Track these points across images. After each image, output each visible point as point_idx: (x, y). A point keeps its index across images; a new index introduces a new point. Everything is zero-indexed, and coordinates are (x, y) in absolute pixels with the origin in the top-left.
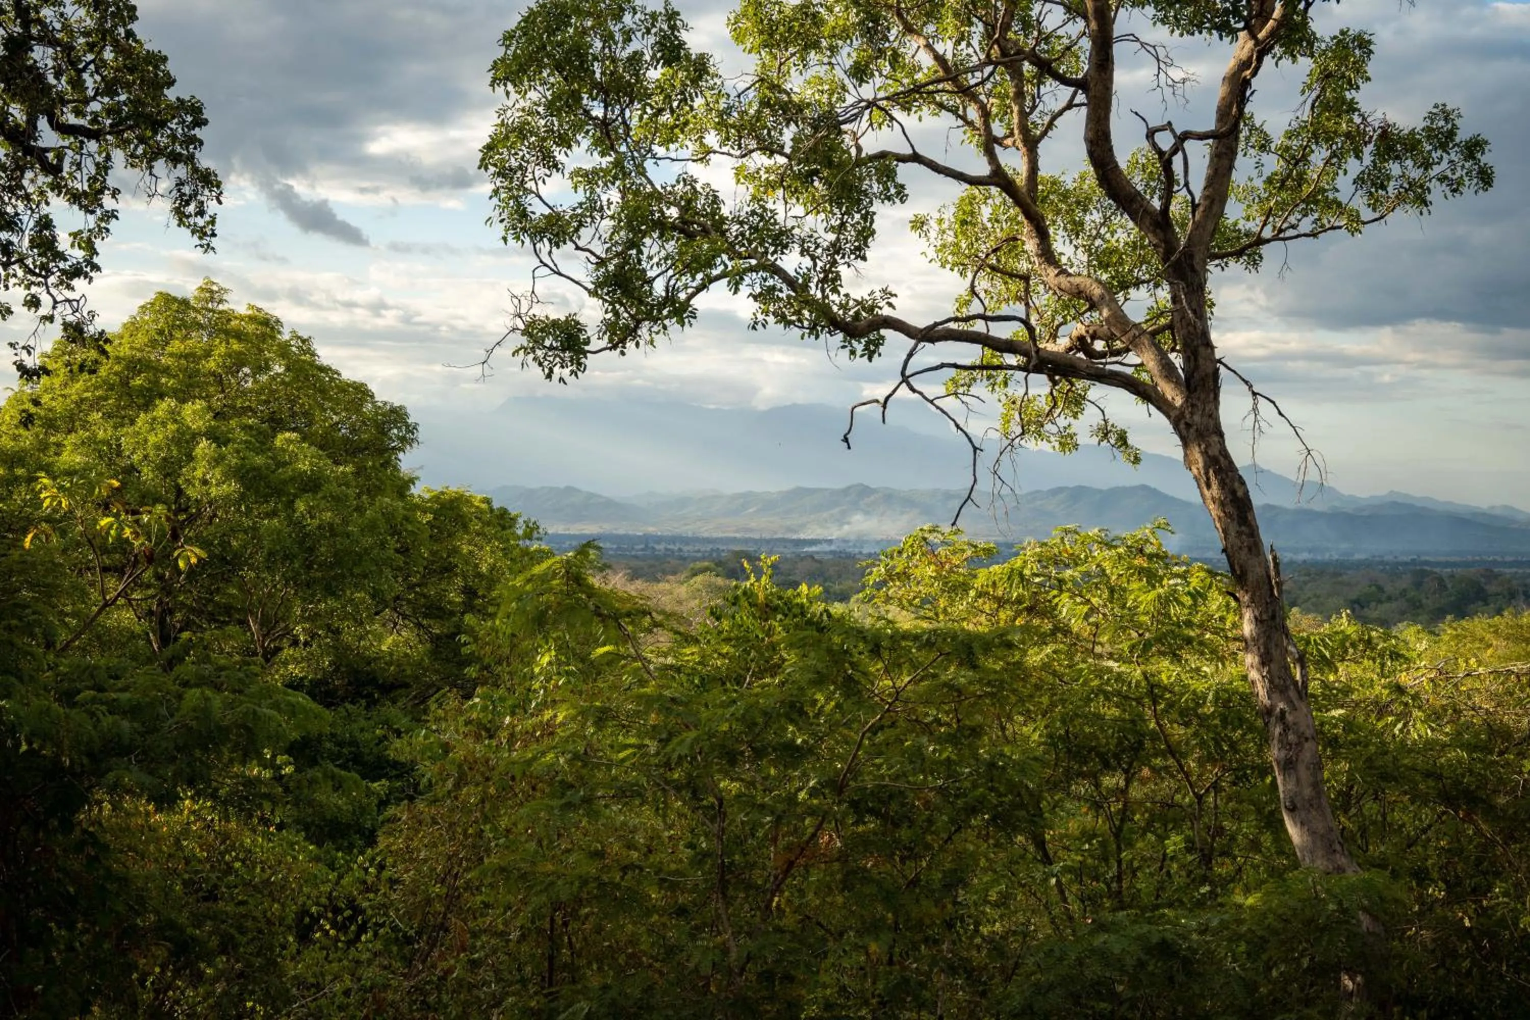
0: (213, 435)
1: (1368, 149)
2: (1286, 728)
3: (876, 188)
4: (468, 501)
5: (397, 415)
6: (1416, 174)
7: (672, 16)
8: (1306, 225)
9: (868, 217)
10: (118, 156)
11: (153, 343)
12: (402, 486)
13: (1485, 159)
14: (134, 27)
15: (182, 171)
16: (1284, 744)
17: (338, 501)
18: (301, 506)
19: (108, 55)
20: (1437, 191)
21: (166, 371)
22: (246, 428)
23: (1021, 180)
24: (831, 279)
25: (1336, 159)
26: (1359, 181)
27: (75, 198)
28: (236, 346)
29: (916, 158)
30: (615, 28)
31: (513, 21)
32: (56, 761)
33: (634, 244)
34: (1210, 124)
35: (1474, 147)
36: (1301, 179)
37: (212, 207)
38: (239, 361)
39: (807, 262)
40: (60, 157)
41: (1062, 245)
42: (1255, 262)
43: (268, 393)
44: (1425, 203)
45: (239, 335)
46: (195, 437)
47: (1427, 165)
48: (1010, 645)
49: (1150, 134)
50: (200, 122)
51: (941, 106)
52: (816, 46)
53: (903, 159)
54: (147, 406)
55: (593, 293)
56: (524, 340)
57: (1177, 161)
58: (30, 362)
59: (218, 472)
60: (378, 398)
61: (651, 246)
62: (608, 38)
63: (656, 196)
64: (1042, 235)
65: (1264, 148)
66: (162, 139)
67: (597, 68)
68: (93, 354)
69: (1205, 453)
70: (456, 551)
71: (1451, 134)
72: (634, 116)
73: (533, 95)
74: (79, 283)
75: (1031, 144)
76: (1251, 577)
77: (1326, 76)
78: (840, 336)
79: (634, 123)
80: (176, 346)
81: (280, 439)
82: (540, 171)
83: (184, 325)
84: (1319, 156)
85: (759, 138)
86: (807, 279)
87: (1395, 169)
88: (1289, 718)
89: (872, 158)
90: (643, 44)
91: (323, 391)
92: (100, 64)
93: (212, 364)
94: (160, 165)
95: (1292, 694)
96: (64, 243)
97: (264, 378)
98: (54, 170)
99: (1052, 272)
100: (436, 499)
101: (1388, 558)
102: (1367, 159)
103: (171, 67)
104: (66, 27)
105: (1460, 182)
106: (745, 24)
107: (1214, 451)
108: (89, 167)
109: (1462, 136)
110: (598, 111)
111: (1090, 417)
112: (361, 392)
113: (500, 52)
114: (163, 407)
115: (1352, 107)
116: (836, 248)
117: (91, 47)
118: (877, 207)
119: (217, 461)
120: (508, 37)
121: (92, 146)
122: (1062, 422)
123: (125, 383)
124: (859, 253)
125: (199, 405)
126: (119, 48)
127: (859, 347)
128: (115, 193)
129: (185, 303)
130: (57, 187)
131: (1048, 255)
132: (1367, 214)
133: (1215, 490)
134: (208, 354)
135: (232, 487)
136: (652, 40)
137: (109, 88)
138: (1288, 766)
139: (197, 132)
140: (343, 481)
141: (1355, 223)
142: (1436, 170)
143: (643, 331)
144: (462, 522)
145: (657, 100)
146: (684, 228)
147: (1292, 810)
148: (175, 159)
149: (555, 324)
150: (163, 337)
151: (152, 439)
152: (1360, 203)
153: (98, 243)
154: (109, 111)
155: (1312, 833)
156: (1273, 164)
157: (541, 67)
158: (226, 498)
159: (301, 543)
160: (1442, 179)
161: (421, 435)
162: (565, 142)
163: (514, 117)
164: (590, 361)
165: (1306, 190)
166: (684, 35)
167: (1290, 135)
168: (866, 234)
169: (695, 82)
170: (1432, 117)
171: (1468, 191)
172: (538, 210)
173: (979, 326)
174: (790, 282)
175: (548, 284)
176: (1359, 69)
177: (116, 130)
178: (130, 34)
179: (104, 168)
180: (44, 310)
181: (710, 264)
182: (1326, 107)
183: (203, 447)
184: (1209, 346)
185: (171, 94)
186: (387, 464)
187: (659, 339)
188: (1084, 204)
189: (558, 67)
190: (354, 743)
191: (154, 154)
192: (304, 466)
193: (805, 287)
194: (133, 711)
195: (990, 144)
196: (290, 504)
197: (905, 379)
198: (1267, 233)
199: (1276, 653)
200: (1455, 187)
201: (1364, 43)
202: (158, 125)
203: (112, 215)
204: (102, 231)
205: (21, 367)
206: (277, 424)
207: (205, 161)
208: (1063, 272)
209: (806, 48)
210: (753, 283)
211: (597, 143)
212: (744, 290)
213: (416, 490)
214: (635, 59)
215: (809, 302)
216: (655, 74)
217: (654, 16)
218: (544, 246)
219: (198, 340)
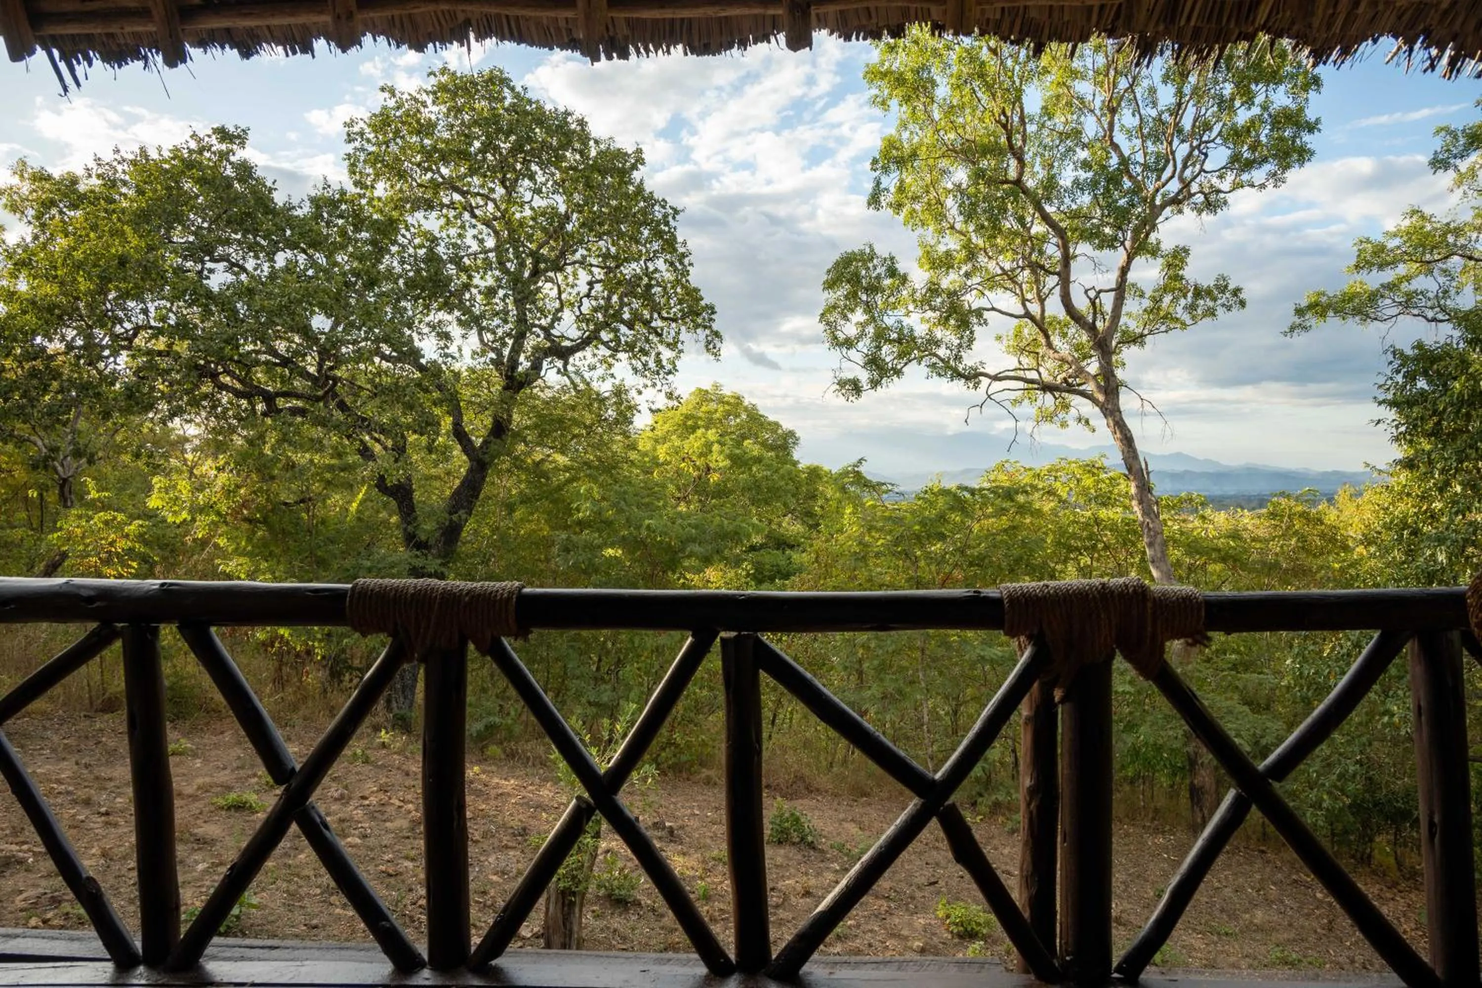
0: (719, 442)
1: (1190, 295)
2: (1150, 529)
3: (975, 320)
4: (821, 469)
5: (791, 434)
6: (1211, 304)
7: (892, 258)
8: (1163, 328)
9: (972, 332)
10: (683, 328)
11: (695, 408)
12: (795, 464)
13: (1241, 296)
14: (689, 278)
15: (708, 332)
16: (1149, 536)
17: (768, 467)
18: (754, 469)
19: (679, 290)
20: (1220, 311)
21: (700, 418)
22: (732, 439)
23: (1038, 317)
24: (958, 358)
25: (1175, 300)
26: (1185, 308)
27: (668, 345)
28: (727, 407)
29: (993, 309)
30: (870, 265)
31: (830, 266)
32: (669, 544)
33: (879, 348)
34: (1114, 286)
35: (1236, 292)
36: (1159, 309)
37: (718, 345)
38: (728, 414)
39: (948, 352)
40: (662, 330)
41: (1056, 341)
42: (1142, 344)
43: (740, 426)
44: (1214, 315)
45: (728, 403)
46: (712, 443)
47: (1215, 299)
48: (1026, 492)
49: (1086, 292)
50: (713, 313)
51: (1006, 289)
52: (952, 267)
53: (988, 310)
54: (694, 432)
55: (864, 367)
56: (838, 387)
57: (1097, 301)
58: (654, 408)
59: (722, 457)
60: (784, 427)
61: (886, 349)
62: (868, 269)
63: (887, 328)
64: (1047, 337)
65: (1142, 296)
66: (699, 321)
67: (864, 281)
68: (676, 404)
69: (1114, 420)
70: (817, 489)
71: (1226, 287)
72: (879, 298)
73: (839, 293)
74: (670, 377)
75: (1042, 301)
76: (1134, 470)
77: (1169, 266)
78: (963, 380)
79: (879, 303)
80: (704, 408)
81: (746, 443)
82: (843, 322)
83: (706, 400)
84: (1167, 299)
85: (930, 305)
86: (949, 359)
87: (1202, 302)
88: (1151, 526)
89: (974, 311)
90: (881, 270)
91: (762, 424)
92: (676, 293)
93: (718, 415)
94: (699, 331)
95: (1152, 516)
96: (664, 363)
97: (738, 420)
98: (659, 335)
99: (1051, 352)
100: (808, 468)
101: (1246, 493)
102: (1189, 299)
103: (702, 293)
104: (663, 281)
105: (1231, 306)
106: (923, 260)
107: (1117, 419)
108: (673, 333)
109: (1231, 287)
110: (864, 297)
111: (1073, 412)
112: (777, 425)
113: (825, 277)
114: (700, 432)
115: (1182, 278)
116: (960, 346)
117: (673, 287)
118: (976, 328)
119: (721, 452)
120: (829, 271)
121: (674, 325)
122: (1061, 416)
123: (685, 424)
124: (969, 347)
125: (714, 431)
126: (683, 287)
127: (971, 385)
128: (682, 343)
129: (707, 391)
130: (661, 342)
131: (1050, 345)
132: (1189, 321)
133: (1118, 435)
134: (716, 411)
135: (727, 463)
136: (884, 268)
137: (680, 302)
138: (1151, 545)
139: (713, 316)
140: (771, 458)
141: (1184, 325)
142: (1219, 302)
143: (883, 381)
144: (819, 477)
145: (887, 292)
146: (899, 341)
147: (1153, 562)
148: (705, 327)
149: (849, 380)
150: (699, 405)
151: (696, 445)
152: (1186, 318)
153: (677, 362)
154: (680, 311)
155: (1162, 571)
156: (1147, 303)
157: (842, 282)
158: (725, 467)
159: (754, 483)
160: (1223, 305)
161: (801, 441)
162: (852, 311)
163: (832, 301)
164: (864, 394)
165: (1162, 313)
166: (897, 266)
167: (1154, 291)
168: (971, 340)
169: (903, 284)
170: (1218, 280)
171: (1234, 310)
172: (841, 336)
173: (1021, 374)
174: (942, 360)
175: (846, 364)
176: (1182, 261)
177: (683, 318)
178: (687, 281)
179: (678, 333)
180: (659, 387)
181: (910, 354)
182: (1170, 278)
183: (716, 447)
184: (1114, 376)
185: (703, 303)
186: (788, 454)
187: (890, 385)
188: (1066, 325)
189: (848, 282)
190: (778, 565)
191: (697, 326)
192: (755, 453)
193: (948, 362)
194: (696, 527)
195: (1024, 301)
196: (750, 469)
197: (989, 396)
198: (1146, 332)
199: (1145, 499)
200: (1229, 308)
201: (1186, 251)
202: (698, 315)
203: (681, 351)
204: (678, 357)
205: (650, 409)
206: (744, 437)
207: (715, 327)
208: (1056, 352)
209: (948, 269)
210: (926, 361)
211: (865, 311)
212: (923, 363)
213: (800, 466)
214: (878, 277)
215: (951, 368)
216: (887, 282)
217: (885, 259)
218: (844, 350)
219: (713, 406)
